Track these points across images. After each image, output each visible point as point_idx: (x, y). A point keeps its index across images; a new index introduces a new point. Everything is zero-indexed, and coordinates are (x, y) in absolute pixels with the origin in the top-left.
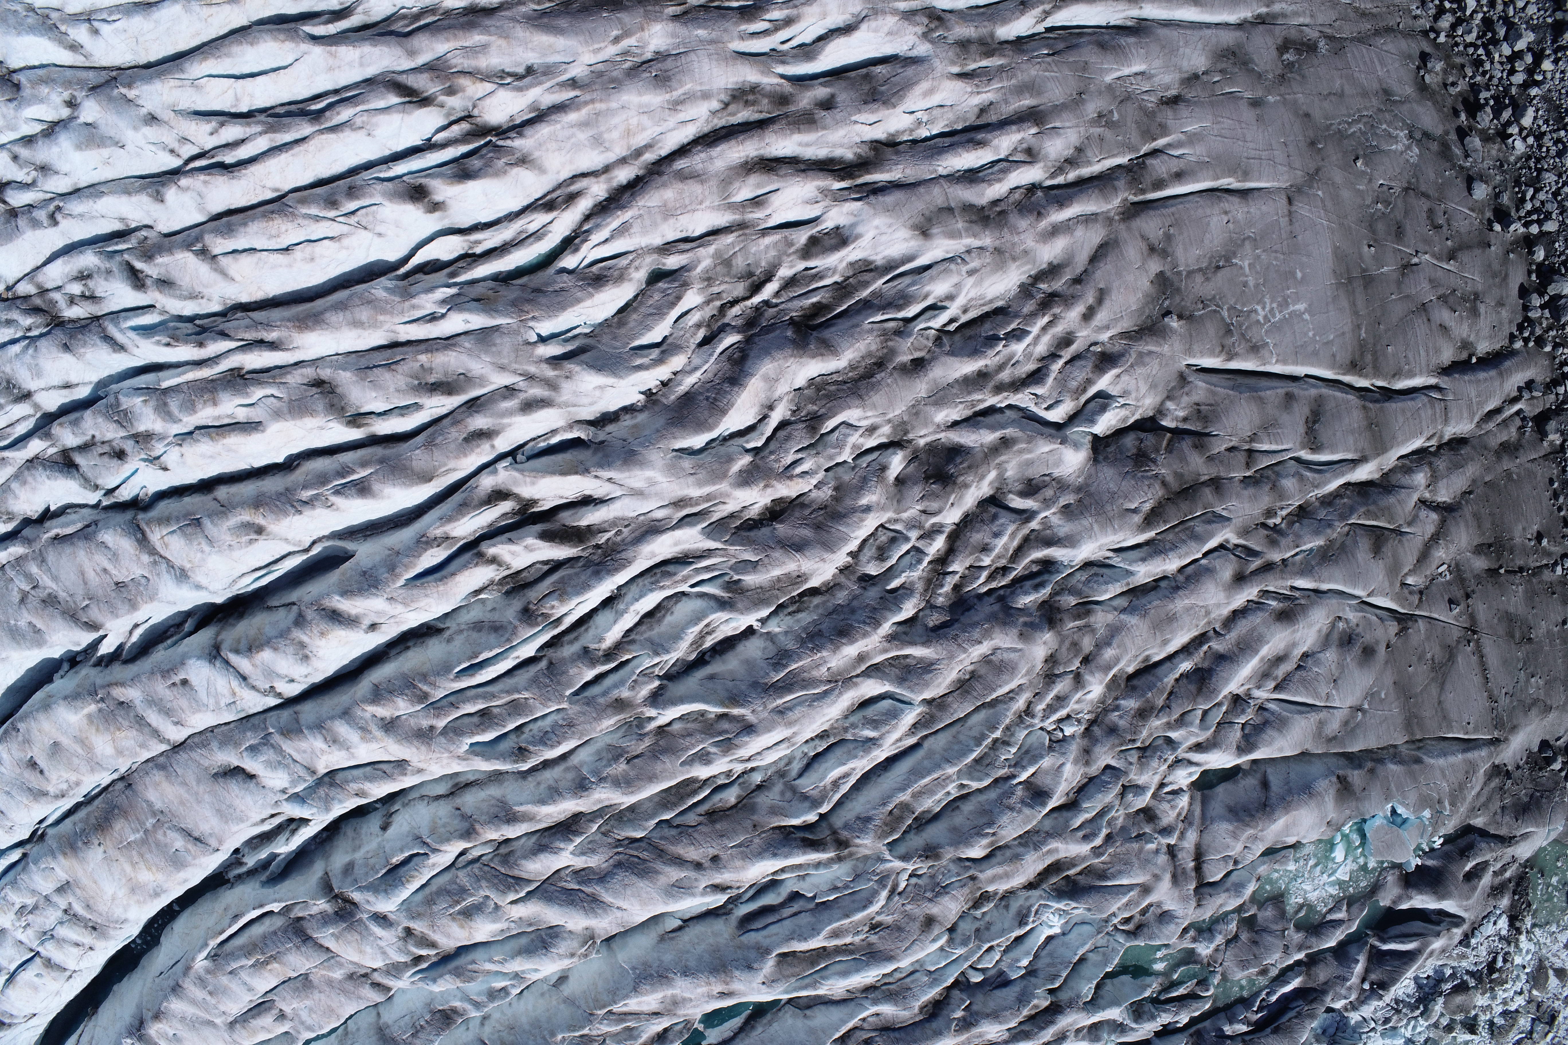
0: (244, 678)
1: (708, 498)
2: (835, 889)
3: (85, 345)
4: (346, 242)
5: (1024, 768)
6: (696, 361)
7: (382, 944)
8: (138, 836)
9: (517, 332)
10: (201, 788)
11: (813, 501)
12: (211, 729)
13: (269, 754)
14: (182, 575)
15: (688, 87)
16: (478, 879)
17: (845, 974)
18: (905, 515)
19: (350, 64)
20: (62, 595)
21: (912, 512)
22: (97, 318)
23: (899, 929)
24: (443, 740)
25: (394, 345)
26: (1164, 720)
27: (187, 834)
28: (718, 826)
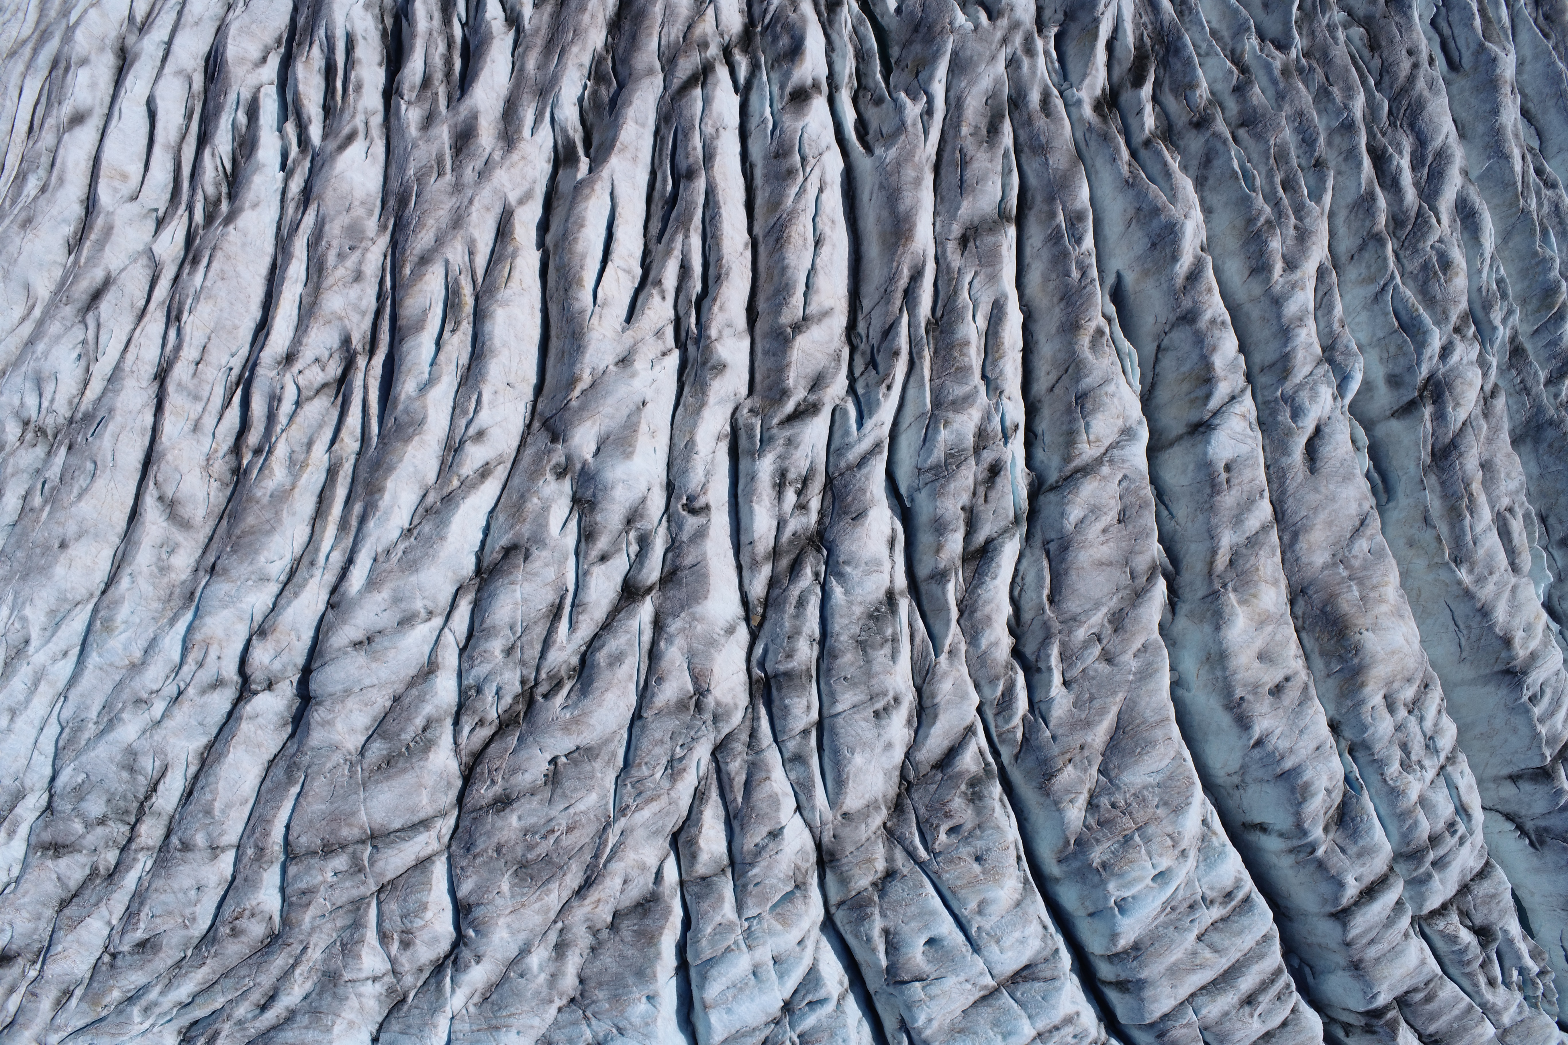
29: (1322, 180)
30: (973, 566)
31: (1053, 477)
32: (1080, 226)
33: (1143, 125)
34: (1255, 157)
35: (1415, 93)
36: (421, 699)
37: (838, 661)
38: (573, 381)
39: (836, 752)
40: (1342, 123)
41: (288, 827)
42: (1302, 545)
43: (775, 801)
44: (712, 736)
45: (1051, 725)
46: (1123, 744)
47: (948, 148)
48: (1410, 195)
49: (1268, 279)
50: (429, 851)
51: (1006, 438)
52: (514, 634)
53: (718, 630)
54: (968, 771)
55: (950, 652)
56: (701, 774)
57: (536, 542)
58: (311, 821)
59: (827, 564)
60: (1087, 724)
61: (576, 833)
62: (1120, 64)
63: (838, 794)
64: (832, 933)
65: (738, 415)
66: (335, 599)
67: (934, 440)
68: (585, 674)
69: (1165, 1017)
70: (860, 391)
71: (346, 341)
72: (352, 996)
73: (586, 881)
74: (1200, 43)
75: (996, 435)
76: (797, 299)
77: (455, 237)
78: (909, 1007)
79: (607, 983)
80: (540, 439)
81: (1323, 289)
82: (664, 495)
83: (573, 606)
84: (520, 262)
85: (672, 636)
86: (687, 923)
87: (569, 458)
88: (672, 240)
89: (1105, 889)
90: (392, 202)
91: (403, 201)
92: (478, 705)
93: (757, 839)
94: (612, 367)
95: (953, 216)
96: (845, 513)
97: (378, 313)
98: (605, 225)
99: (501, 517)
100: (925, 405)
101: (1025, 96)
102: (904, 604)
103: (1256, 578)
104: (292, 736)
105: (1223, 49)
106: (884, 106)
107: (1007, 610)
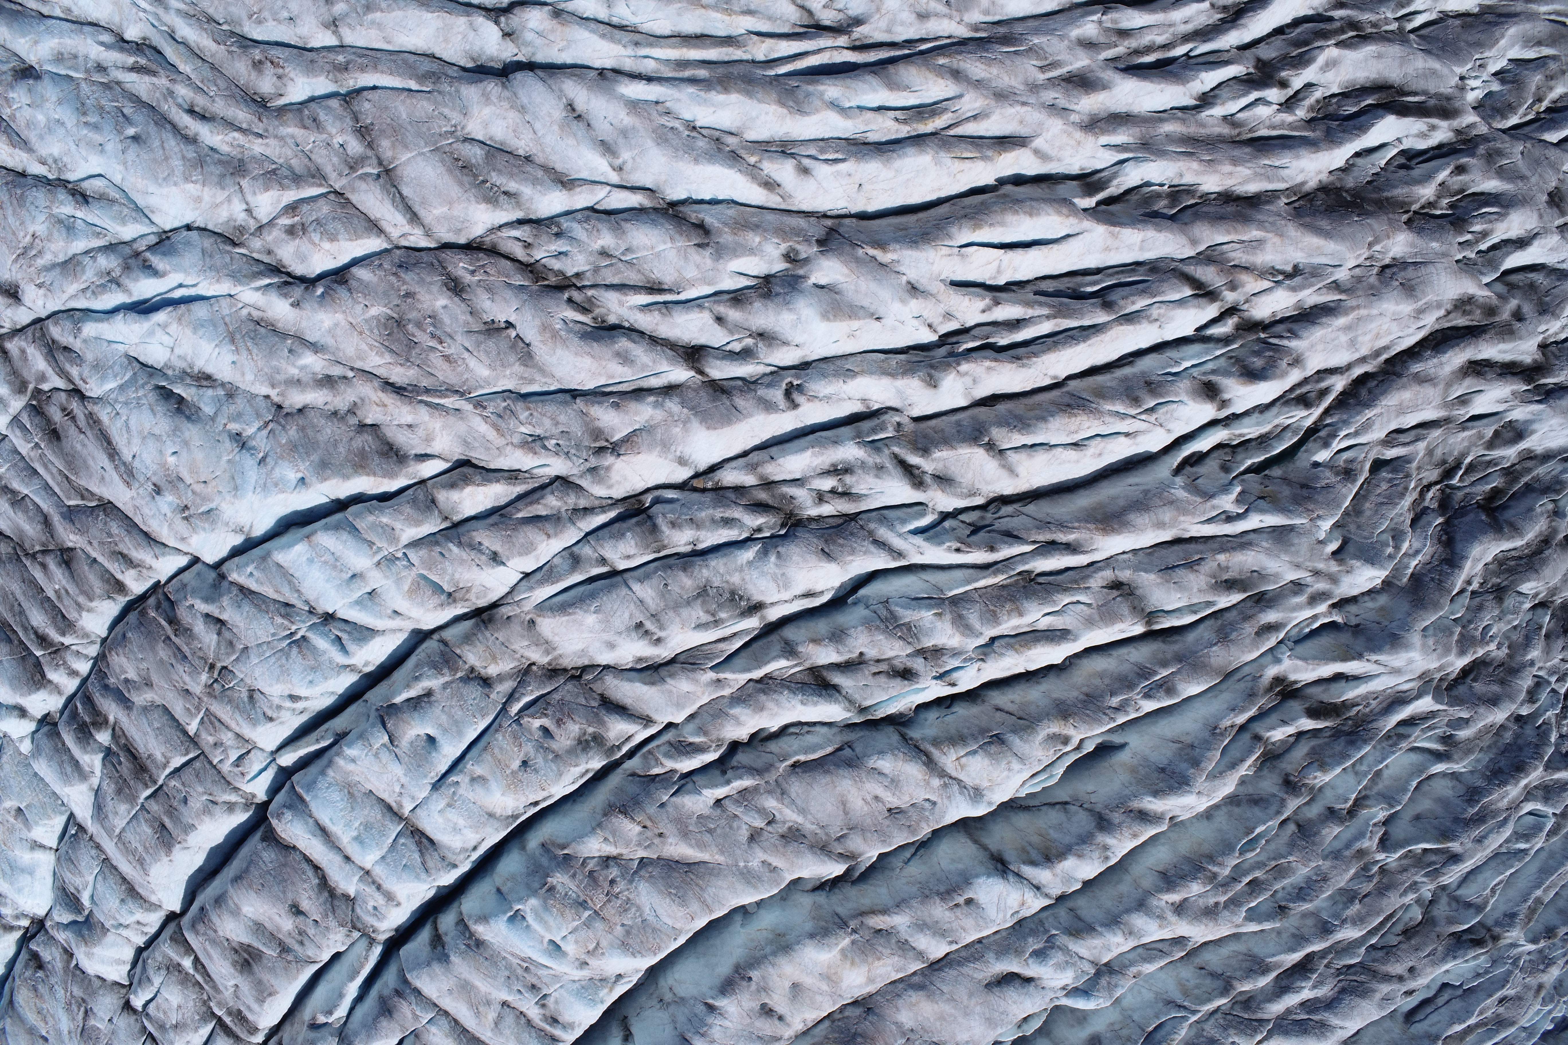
0: (1038, 888)
1: (1440, 669)
3: (853, 552)
4: (1140, 439)
6: (1417, 545)
9: (1309, 532)
10: (973, 1001)
11: (1493, 660)
12: (980, 941)
13: (1058, 957)
14: (977, 794)
15: (1430, 297)
16: (1225, 1028)
19: (1130, 247)
20: (809, 827)
22: (853, 517)
24: (1226, 913)
25: (1178, 541)
29: (1269, 917)
30: (808, 679)
31: (915, 733)
32: (1162, 693)
33: (1274, 728)
34: (1272, 846)
35: (1375, 985)
36: (535, 182)
37: (681, 574)
38: (881, 245)
39: (593, 596)
40: (1327, 922)
41: (375, 88)
42: (914, 997)
43: (528, 549)
44: (575, 471)
45: (674, 799)
46: (676, 874)
47: (1200, 547)
48: (1277, 1008)
49: (1160, 891)
50: (388, 229)
51: (941, 677)
52: (623, 254)
53: (679, 449)
54: (608, 730)
55: (719, 680)
56: (535, 471)
57: (717, 251)
58: (386, 108)
59: (772, 537)
60: (685, 834)
61: (445, 366)
62: (1324, 691)
63: (551, 609)
64: (413, 642)
65: (891, 413)
66: (609, 74)
67: (920, 608)
68: (602, 333)
69: (417, 992)
70: (947, 524)
71: (858, 21)
72: (227, 193)
73: (400, 388)
74: (1365, 762)
75: (941, 667)
76: (1018, 439)
77: (986, 97)
78: (361, 736)
79: (306, 436)
80: (817, 230)
81: (1165, 947)
82: (796, 362)
83: (665, 303)
84: (980, 165)
85: (662, 405)
86: (385, 498)
87: (806, 261)
88: (1041, 304)
89: (528, 896)
90: (1002, 30)
91: (1006, 40)
92: (544, 238)
93: (486, 543)
94: (904, 279)
95: (1137, 568)
96: (826, 541)
97: (893, 45)
98: (1037, 237)
99: (731, 212)
100: (951, 590)
101: (1270, 607)
102: (753, 623)
103: (870, 960)
104: (464, 69)
105: (1365, 788)
106: (1223, 475)
107: (774, 725)
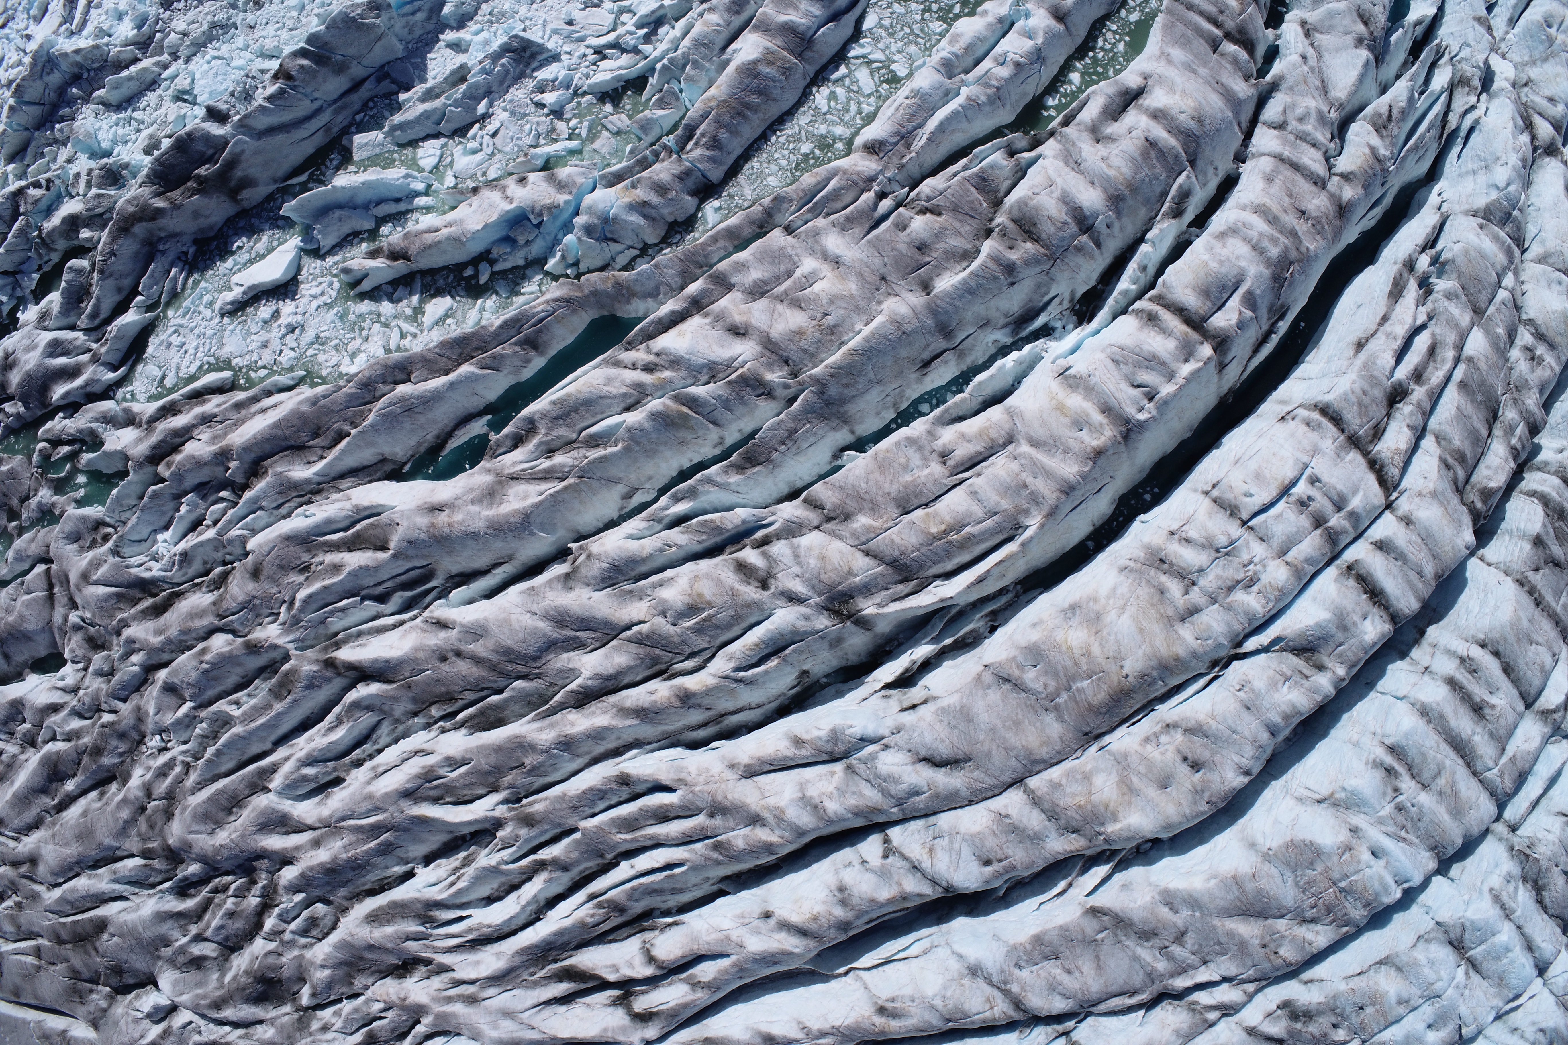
2: (343, 610)
5: (186, 715)
7: (796, 570)
8: (1079, 685)
17: (329, 521)
18: (296, 952)
21: (289, 956)
23: (282, 567)
26: (81, 742)
27: (1018, 686)
28: (443, 689)
